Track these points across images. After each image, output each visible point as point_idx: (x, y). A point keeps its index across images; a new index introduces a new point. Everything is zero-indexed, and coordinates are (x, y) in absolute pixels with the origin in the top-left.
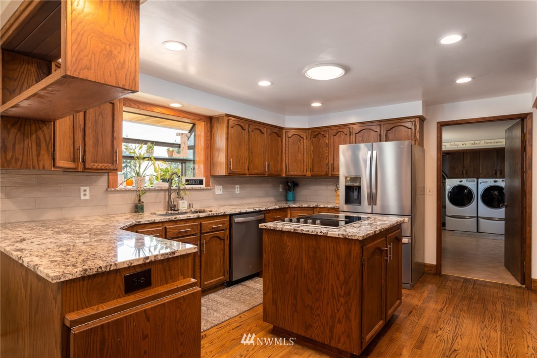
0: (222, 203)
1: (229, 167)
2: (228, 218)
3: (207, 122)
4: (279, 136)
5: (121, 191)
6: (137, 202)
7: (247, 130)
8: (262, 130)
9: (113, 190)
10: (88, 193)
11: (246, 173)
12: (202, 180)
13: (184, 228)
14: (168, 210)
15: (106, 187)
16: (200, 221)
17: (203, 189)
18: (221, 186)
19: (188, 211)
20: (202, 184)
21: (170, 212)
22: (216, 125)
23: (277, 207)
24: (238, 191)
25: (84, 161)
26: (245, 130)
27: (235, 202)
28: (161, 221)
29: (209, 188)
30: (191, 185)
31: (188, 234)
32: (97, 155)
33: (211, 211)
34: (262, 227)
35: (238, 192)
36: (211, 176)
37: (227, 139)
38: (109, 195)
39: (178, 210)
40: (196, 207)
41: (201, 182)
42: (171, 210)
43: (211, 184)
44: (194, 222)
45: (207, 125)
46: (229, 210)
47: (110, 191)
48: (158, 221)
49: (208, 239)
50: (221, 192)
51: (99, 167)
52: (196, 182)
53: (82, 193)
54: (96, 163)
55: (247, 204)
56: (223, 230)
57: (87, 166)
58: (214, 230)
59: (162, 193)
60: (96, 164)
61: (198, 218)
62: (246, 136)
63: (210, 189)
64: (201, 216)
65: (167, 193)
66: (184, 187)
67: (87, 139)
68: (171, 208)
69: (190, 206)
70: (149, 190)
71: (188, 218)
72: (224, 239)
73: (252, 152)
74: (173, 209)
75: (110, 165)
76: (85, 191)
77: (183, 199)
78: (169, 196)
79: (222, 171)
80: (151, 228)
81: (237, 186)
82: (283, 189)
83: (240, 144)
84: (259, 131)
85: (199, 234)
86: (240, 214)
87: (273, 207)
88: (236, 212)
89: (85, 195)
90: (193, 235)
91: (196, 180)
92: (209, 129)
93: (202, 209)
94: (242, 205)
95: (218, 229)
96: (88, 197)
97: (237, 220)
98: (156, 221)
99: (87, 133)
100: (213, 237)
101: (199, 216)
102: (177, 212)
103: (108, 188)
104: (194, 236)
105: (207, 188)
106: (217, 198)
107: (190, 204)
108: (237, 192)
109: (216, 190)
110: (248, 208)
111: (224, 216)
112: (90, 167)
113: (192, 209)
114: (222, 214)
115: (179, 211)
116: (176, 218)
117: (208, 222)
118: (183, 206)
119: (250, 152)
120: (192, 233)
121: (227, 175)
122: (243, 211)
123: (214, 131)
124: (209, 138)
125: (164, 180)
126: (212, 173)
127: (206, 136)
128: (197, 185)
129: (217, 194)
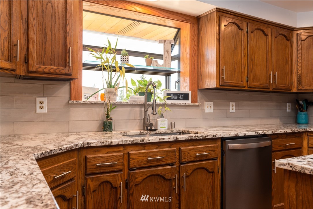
0: (212, 123)
1: (221, 76)
2: (219, 144)
3: (193, 24)
4: (288, 40)
5: (85, 104)
6: (105, 118)
7: (245, 30)
8: (265, 30)
9: (75, 102)
10: (45, 105)
11: (244, 85)
12: (188, 94)
13: (156, 153)
14: (144, 130)
15: (68, 99)
16: (179, 146)
17: (189, 106)
18: (212, 103)
19: (169, 131)
20: (188, 100)
21: (145, 132)
22: (204, 26)
23: (289, 131)
24: (233, 109)
25: (26, 61)
26: (242, 30)
27: (229, 123)
28: (121, 143)
29: (197, 104)
30: (174, 100)
31: (161, 163)
32: (44, 55)
33: (197, 133)
34: (282, 167)
35: (234, 111)
36: (199, 89)
37: (219, 40)
38: (71, 109)
39: (155, 130)
40: (180, 127)
41: (185, 97)
42: (148, 130)
43: (198, 99)
44: (170, 147)
45: (193, 27)
46: (221, 133)
47: (71, 104)
48: (116, 144)
49: (190, 172)
50: (211, 110)
51: (46, 70)
52: (179, 96)
53: (38, 105)
54: (44, 65)
55: (245, 126)
56: (212, 159)
57: (31, 69)
58: (198, 159)
59: (137, 109)
60: (42, 66)
61: (176, 142)
62: (244, 39)
63: (198, 106)
64: (179, 139)
65: (143, 109)
66: (164, 102)
67: (31, 33)
68: (147, 127)
69: (171, 125)
70: (121, 105)
71: (161, 140)
72: (213, 172)
73: (252, 59)
74: (149, 128)
75: (62, 68)
76: (41, 103)
77: (162, 116)
78: (146, 112)
79: (212, 83)
80: (107, 153)
81: (231, 103)
82: (292, 109)
83: (235, 48)
84: (261, 33)
85: (177, 164)
86: (236, 138)
87: (283, 131)
88: (231, 136)
89: (41, 108)
90: (168, 165)
91: (180, 94)
92: (196, 32)
93: (187, 130)
94: (238, 126)
95: (204, 158)
96: (45, 110)
97: (231, 146)
98: (114, 144)
99: (30, 26)
100: (197, 169)
101: (177, 139)
102: (154, 132)
103: (70, 100)
104: (170, 167)
105: (194, 104)
106: (207, 117)
107: (171, 123)
108: (231, 111)
109: (205, 108)
110: (247, 131)
111: (214, 139)
112: (34, 69)
113: (174, 129)
114: (211, 137)
115: (157, 132)
116: (143, 140)
117: (190, 147)
118: (162, 125)
119: (249, 58)
120: (167, 162)
121: (219, 87)
122: (241, 134)
123: (202, 33)
124: (196, 43)
125: (141, 94)
126: (200, 86)
127: (192, 40)
128: (181, 100)
129: (206, 112)
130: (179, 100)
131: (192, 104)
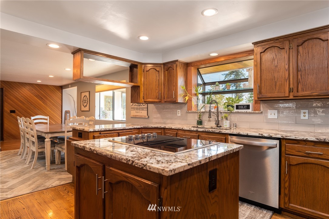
5: (193, 112)
9: (190, 111)
11: (286, 96)
12: (249, 105)
15: (187, 111)
17: (250, 113)
18: (276, 111)
20: (249, 109)
24: (304, 116)
26: (283, 49)
28: (175, 128)
30: (240, 109)
35: (306, 118)
38: (188, 114)
41: (248, 107)
43: (261, 108)
50: (275, 117)
52: (244, 107)
60: (168, 99)
63: (261, 113)
76: (179, 112)
77: (227, 119)
81: (303, 111)
91: (244, 105)
96: (180, 115)
98: (172, 128)
101: (197, 130)
106: (270, 122)
109: (269, 114)
122: (243, 133)
128: (245, 109)
129: (269, 118)
130: (244, 109)
131: (253, 112)
